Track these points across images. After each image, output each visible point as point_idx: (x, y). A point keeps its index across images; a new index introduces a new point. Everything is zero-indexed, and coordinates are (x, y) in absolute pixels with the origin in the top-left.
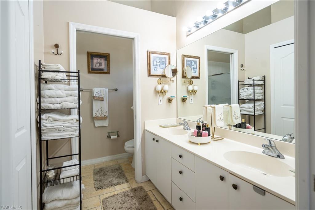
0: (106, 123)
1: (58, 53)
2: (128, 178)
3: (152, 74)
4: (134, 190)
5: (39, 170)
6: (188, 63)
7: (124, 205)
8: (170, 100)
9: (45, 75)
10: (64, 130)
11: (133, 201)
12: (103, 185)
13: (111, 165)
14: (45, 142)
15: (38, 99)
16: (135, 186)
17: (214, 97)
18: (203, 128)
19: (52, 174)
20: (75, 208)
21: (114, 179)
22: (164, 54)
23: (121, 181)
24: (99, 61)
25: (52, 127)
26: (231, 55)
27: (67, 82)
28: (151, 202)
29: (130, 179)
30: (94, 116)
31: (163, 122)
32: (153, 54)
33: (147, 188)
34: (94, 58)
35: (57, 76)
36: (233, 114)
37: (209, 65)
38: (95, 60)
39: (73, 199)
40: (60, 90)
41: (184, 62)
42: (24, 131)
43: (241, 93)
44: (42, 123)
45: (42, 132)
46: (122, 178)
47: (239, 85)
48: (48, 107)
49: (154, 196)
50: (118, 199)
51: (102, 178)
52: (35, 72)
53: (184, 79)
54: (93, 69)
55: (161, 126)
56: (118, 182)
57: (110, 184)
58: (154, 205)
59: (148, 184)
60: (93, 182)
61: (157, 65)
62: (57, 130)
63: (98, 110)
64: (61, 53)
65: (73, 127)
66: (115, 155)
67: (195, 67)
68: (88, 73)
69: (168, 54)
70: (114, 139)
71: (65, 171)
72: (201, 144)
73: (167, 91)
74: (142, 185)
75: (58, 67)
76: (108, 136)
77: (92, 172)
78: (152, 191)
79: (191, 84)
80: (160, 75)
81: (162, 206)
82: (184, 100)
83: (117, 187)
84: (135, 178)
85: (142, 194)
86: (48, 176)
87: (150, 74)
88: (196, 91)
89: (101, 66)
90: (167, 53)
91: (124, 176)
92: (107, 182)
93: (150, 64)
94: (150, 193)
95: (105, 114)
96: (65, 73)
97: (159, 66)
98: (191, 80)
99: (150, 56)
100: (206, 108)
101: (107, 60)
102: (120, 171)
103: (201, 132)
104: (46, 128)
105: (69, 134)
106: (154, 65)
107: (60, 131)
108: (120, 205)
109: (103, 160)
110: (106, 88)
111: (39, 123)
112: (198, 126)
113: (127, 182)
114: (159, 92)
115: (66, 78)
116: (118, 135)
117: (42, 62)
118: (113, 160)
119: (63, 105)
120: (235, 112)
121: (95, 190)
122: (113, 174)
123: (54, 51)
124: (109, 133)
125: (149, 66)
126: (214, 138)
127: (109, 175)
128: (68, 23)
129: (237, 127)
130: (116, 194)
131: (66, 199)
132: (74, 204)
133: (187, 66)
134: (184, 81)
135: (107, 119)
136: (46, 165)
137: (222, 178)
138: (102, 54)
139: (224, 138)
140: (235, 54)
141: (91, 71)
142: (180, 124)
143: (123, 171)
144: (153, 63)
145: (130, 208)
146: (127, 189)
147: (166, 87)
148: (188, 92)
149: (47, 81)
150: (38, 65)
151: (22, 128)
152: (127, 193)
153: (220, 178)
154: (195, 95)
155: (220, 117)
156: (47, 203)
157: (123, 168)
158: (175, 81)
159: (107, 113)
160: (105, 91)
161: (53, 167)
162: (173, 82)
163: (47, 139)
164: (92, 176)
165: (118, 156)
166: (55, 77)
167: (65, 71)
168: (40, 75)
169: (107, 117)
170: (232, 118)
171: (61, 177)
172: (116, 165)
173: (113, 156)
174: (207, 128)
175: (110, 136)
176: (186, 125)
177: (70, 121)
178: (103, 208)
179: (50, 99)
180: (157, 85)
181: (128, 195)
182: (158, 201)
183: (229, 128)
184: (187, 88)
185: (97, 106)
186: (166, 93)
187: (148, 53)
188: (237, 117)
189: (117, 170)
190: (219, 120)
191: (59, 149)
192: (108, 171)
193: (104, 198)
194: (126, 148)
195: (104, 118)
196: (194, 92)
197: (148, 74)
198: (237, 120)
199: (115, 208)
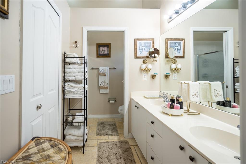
0: (107, 91)
1: (76, 47)
2: (119, 133)
3: (138, 56)
4: (121, 142)
5: (63, 115)
6: (172, 45)
7: (112, 150)
8: (153, 76)
9: (67, 60)
10: (76, 93)
11: (119, 150)
12: (101, 133)
13: (110, 121)
14: (68, 99)
15: (63, 74)
16: (122, 139)
17: (206, 75)
18: (176, 101)
19: (71, 119)
20: (81, 143)
21: (109, 131)
22: (148, 39)
23: (114, 133)
24: (104, 49)
25: (70, 91)
26: (224, 34)
27: (79, 64)
28: (132, 154)
29: (120, 134)
30: (99, 86)
31: (147, 94)
32: (139, 40)
33: (131, 143)
34: (100, 47)
35: (73, 60)
36: (213, 91)
37: (195, 45)
38: (102, 49)
39: (80, 137)
40: (75, 69)
41: (168, 45)
42: (54, 91)
43: (236, 71)
44: (65, 88)
45: (65, 93)
46: (114, 132)
47: (234, 63)
48: (69, 79)
49: (135, 150)
50: (108, 145)
51: (102, 128)
52: (62, 58)
53: (167, 59)
54: (100, 55)
55: (144, 97)
56: (111, 134)
57: (106, 134)
58: (133, 157)
59: (133, 140)
60: (95, 130)
61: (142, 49)
62: (73, 93)
63: (102, 82)
64: (78, 46)
65: (81, 91)
66: (113, 115)
67: (179, 48)
68: (97, 57)
69: (153, 40)
70: (112, 103)
71: (77, 119)
72: (172, 115)
73: (151, 69)
74: (128, 140)
75: (74, 55)
76: (108, 101)
77: (97, 123)
78: (134, 146)
79: (175, 63)
80: (145, 57)
81: (140, 160)
82: (167, 77)
83: (110, 137)
84: (123, 133)
85: (126, 147)
86: (68, 119)
87: (136, 56)
88: (179, 69)
89: (105, 52)
90: (151, 39)
91: (116, 131)
92: (104, 132)
93: (136, 48)
94: (132, 148)
95: (106, 85)
96: (78, 58)
97: (144, 49)
98: (175, 60)
99: (136, 42)
100: (182, 84)
101: (109, 48)
102: (115, 126)
103: (173, 105)
104: (67, 91)
105: (79, 96)
106: (139, 49)
107: (74, 93)
108: (109, 150)
109: (105, 117)
110: (107, 67)
111: (63, 88)
112: (173, 100)
113: (118, 135)
114: (144, 70)
115: (79, 61)
116: (115, 100)
117: (66, 53)
118: (111, 118)
119: (76, 78)
120: (215, 89)
121: (96, 135)
122: (109, 127)
123: (75, 45)
124: (109, 98)
125: (135, 50)
126: (190, 112)
127: (106, 128)
128: (82, 27)
129: (220, 104)
130: (108, 141)
131: (76, 136)
132: (81, 140)
133: (170, 47)
134: (167, 61)
135: (108, 88)
136: (68, 113)
137: (182, 148)
138: (105, 44)
139: (201, 114)
140: (229, 32)
141: (99, 56)
142: (160, 97)
143: (116, 127)
144: (139, 48)
145: (116, 154)
146: (117, 140)
147: (150, 66)
148: (172, 70)
149: (70, 63)
150: (64, 54)
151: (53, 89)
152: (116, 143)
153: (180, 147)
154: (178, 72)
155: (195, 93)
156: (67, 135)
157: (117, 125)
158: (158, 61)
159: (108, 84)
160: (107, 69)
161: (71, 115)
162: (156, 62)
163: (69, 98)
164: (96, 126)
165: (115, 116)
166: (72, 61)
167: (78, 57)
168: (65, 60)
169: (108, 87)
170: (211, 95)
171: (74, 121)
172: (113, 121)
173: (112, 115)
174: (180, 102)
175: (110, 101)
176: (165, 98)
177: (80, 88)
178: (98, 148)
179: (70, 74)
180: (142, 64)
181: (116, 144)
182: (138, 155)
183: (209, 105)
184: (171, 66)
185: (101, 79)
186: (149, 71)
187: (135, 40)
188: (217, 95)
189: (113, 125)
190: (193, 96)
191: (76, 104)
192: (106, 125)
193: (100, 142)
194: (119, 111)
195: (106, 88)
196: (177, 70)
197: (135, 56)
198: (218, 98)
199: (105, 150)
